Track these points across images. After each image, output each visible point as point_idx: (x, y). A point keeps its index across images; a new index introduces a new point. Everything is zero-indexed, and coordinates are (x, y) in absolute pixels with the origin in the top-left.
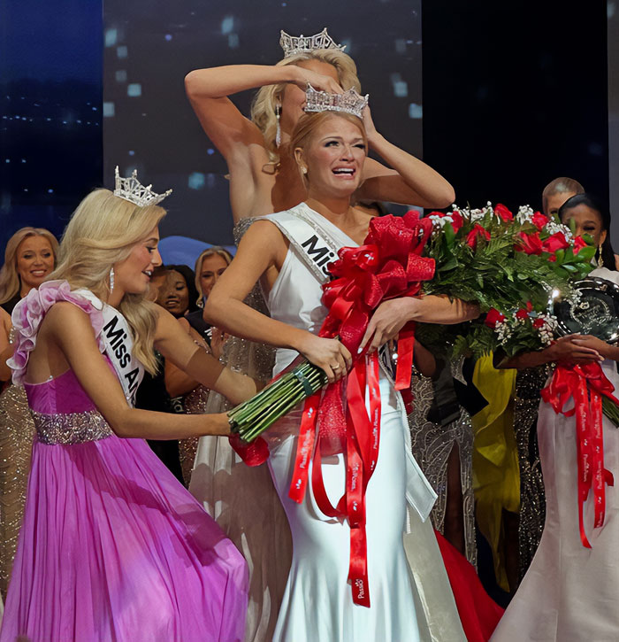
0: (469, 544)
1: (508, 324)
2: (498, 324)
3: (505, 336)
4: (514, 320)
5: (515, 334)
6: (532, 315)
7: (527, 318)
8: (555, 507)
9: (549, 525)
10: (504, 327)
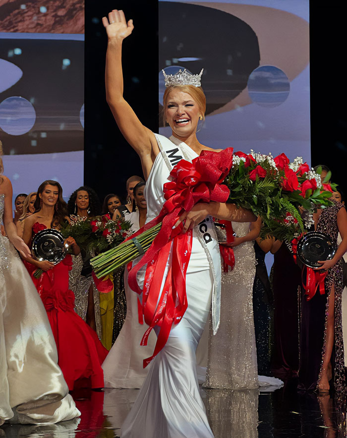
0: (98, 324)
1: (112, 235)
2: (108, 236)
3: (111, 240)
4: (114, 234)
5: (115, 240)
6: (121, 231)
7: (119, 233)
8: (131, 310)
9: (128, 317)
10: (111, 237)
